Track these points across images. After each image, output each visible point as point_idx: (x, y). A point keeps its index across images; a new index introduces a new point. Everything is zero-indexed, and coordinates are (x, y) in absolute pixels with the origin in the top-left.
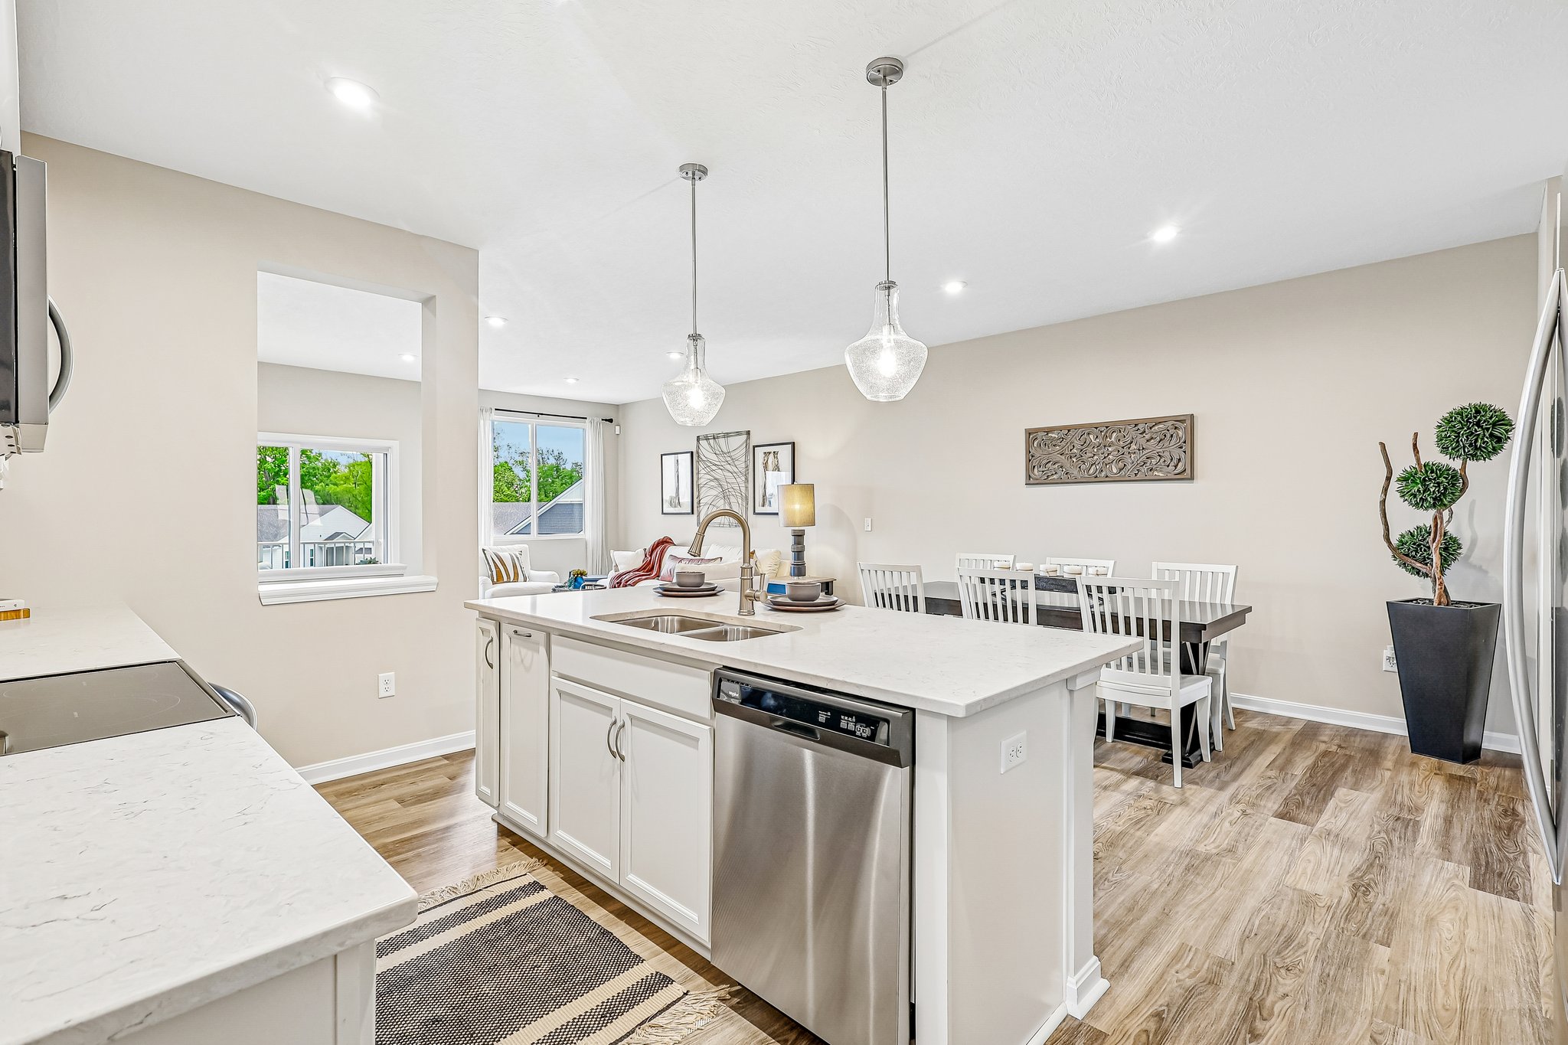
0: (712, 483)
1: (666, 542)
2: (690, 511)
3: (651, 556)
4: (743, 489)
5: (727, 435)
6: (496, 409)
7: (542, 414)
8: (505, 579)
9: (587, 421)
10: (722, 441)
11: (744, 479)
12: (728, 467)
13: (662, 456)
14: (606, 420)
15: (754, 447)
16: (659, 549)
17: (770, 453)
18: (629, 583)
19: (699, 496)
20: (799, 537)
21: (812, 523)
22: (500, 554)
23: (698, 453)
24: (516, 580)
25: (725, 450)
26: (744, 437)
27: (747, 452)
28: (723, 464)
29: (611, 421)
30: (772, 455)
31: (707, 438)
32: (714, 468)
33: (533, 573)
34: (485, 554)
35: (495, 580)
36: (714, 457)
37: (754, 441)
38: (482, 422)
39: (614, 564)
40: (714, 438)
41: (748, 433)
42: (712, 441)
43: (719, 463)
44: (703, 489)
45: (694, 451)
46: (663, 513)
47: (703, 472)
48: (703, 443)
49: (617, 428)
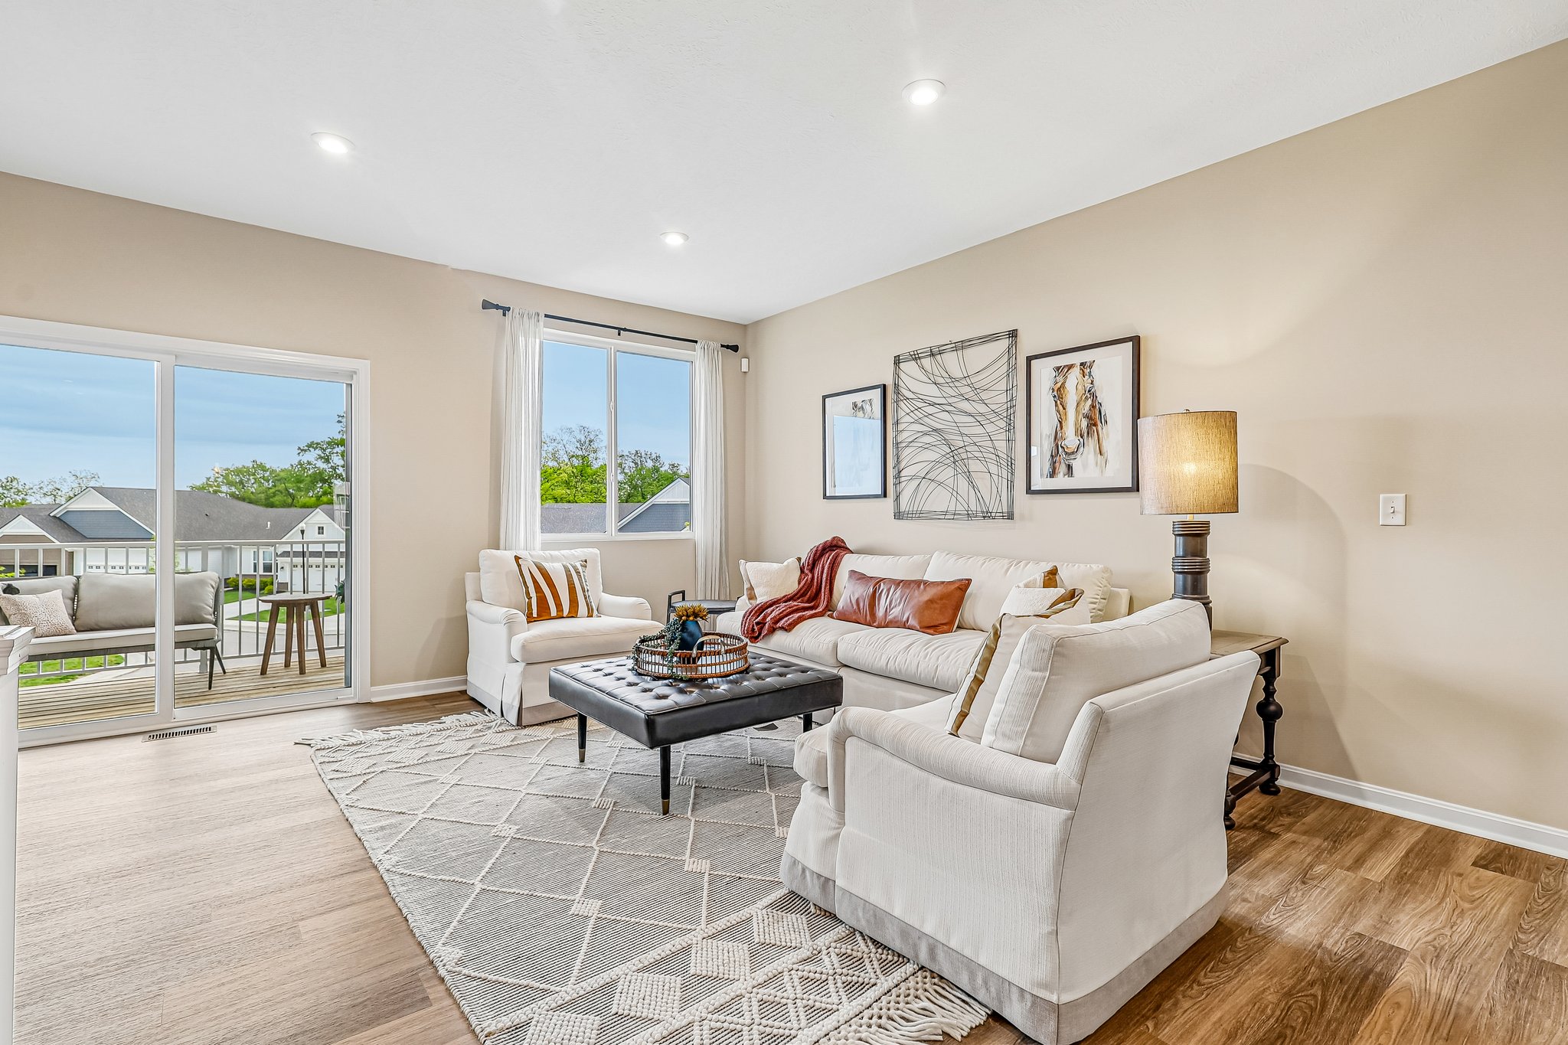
0: (927, 439)
1: (834, 548)
2: (879, 492)
3: (812, 570)
4: (1002, 446)
5: (961, 346)
6: (546, 316)
7: (625, 330)
8: (554, 612)
9: (698, 346)
10: (950, 360)
11: (1002, 424)
12: (965, 406)
13: (824, 398)
14: (728, 347)
15: (1029, 359)
16: (826, 561)
17: (1070, 367)
18: (780, 624)
19: (898, 462)
20: (1194, 537)
21: (1231, 505)
22: (547, 565)
23: (896, 386)
24: (573, 613)
25: (957, 374)
26: (1004, 343)
27: (1012, 369)
28: (951, 400)
29: (735, 348)
30: (1076, 371)
31: (916, 357)
32: (931, 410)
33: (607, 598)
34: (519, 566)
35: (535, 615)
36: (932, 391)
37: (1027, 348)
38: (521, 340)
39: (746, 586)
40: (932, 355)
41: (1013, 334)
42: (926, 362)
43: (943, 401)
44: (908, 451)
45: (889, 382)
46: (825, 497)
47: (908, 419)
48: (908, 367)
49: (745, 361)
